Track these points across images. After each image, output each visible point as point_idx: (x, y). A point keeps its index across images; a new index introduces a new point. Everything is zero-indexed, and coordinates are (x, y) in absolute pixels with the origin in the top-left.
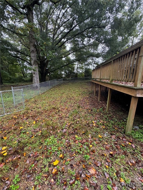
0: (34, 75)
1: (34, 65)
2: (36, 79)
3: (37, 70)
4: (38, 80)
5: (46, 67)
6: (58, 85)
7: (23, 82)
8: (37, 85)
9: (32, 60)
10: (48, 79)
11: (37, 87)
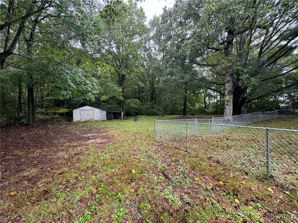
0: (227, 107)
1: (227, 95)
2: (228, 111)
3: (232, 100)
4: (232, 112)
5: (243, 95)
6: (264, 121)
7: (205, 114)
8: (229, 118)
9: (226, 90)
10: (245, 110)
11: (229, 121)
